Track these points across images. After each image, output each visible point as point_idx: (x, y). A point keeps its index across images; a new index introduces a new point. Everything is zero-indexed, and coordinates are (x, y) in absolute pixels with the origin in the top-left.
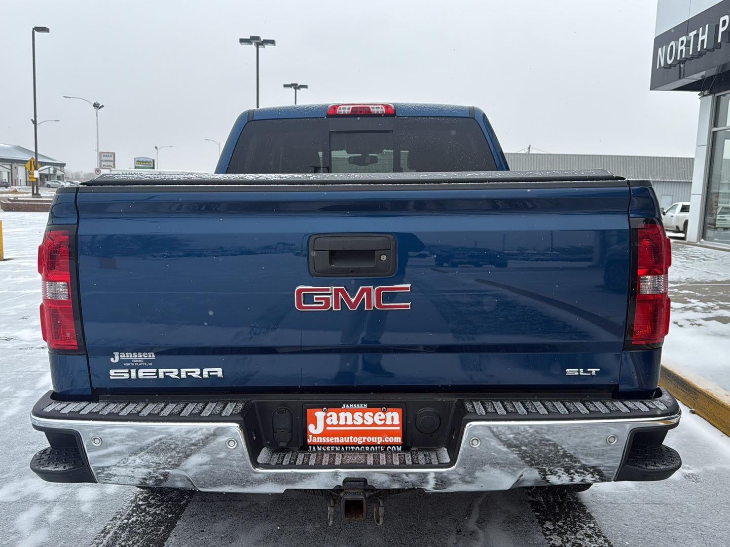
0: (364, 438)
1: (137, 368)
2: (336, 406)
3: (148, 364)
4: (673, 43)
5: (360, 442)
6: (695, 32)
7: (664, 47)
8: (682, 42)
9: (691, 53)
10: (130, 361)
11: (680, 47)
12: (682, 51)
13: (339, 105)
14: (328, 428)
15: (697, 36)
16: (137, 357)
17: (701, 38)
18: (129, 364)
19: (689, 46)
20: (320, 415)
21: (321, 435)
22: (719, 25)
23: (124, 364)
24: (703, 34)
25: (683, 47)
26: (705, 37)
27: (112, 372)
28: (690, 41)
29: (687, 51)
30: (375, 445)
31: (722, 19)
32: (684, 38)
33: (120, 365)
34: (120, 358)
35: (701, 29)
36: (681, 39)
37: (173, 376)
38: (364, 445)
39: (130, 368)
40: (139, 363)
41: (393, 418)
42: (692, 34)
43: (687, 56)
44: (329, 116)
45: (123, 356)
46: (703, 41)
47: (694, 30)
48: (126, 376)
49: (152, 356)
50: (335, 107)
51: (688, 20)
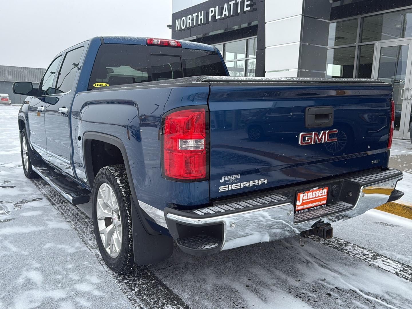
0: (315, 203)
1: (232, 184)
2: (307, 190)
3: (236, 181)
4: (184, 18)
5: (313, 206)
6: (196, 14)
7: (179, 19)
8: (189, 18)
9: (195, 24)
10: (229, 181)
11: (188, 20)
12: (189, 23)
13: (153, 39)
14: (304, 201)
15: (197, 16)
16: (232, 178)
17: (200, 18)
18: (228, 182)
19: (194, 21)
20: (301, 195)
21: (301, 205)
22: (209, 12)
23: (226, 183)
24: (201, 15)
25: (190, 21)
26: (202, 17)
27: (221, 188)
28: (194, 19)
29: (193, 23)
30: (318, 206)
31: (211, 9)
32: (190, 16)
33: (224, 184)
34: (224, 179)
35: (199, 13)
36: (188, 17)
37: (247, 185)
38: (314, 207)
39: (228, 184)
40: (232, 181)
41: (325, 191)
42: (195, 15)
43: (193, 26)
44: (148, 45)
45: (226, 178)
46: (201, 19)
47: (196, 13)
48: (227, 189)
49: (239, 176)
50: (151, 40)
51: (191, 7)
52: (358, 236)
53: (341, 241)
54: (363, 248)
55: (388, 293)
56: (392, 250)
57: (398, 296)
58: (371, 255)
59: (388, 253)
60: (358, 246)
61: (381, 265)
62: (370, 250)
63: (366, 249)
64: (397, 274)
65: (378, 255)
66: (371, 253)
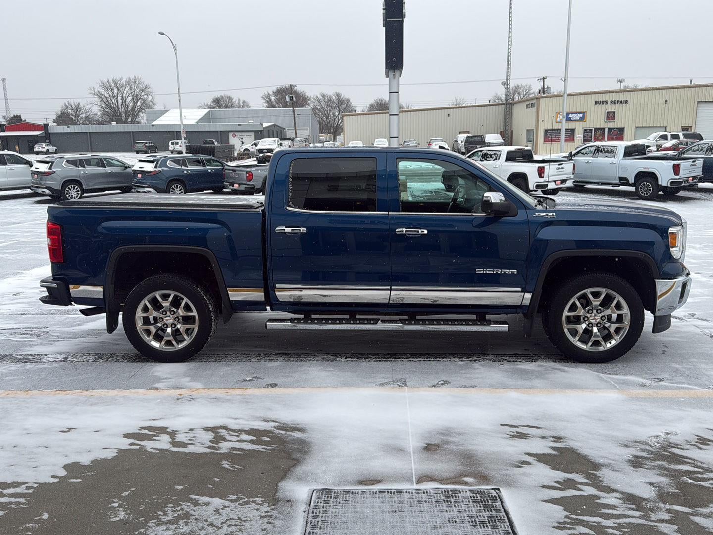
52: (89, 370)
53: (102, 361)
54: (79, 361)
55: (52, 344)
56: (51, 368)
57: (44, 345)
58: (70, 359)
59: (55, 364)
60: (84, 361)
61: (58, 355)
62: (72, 362)
63: (76, 362)
64: (46, 355)
65: (64, 361)
66: (70, 360)
